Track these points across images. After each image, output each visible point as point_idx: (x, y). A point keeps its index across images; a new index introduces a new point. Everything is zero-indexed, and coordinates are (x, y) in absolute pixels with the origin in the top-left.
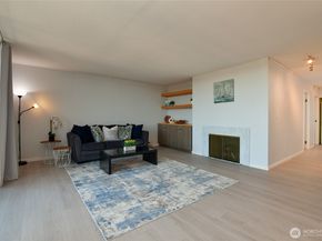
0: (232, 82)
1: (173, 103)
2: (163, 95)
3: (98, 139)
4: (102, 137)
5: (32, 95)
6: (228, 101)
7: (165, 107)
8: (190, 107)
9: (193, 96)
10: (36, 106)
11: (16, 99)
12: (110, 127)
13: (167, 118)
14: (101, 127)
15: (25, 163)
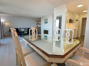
0: (47, 19)
1: (38, 23)
3: (20, 31)
4: (21, 30)
5: (5, 22)
8: (41, 24)
10: (6, 24)
11: (2, 23)
12: (23, 29)
13: (37, 27)
14: (21, 28)
15: (5, 36)
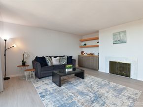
0: (125, 32)
1: (85, 44)
2: (80, 41)
3: (49, 64)
4: (52, 63)
5: (13, 40)
6: (122, 43)
7: (81, 47)
8: (98, 46)
9: (99, 41)
10: (15, 46)
12: (55, 57)
14: (51, 57)
